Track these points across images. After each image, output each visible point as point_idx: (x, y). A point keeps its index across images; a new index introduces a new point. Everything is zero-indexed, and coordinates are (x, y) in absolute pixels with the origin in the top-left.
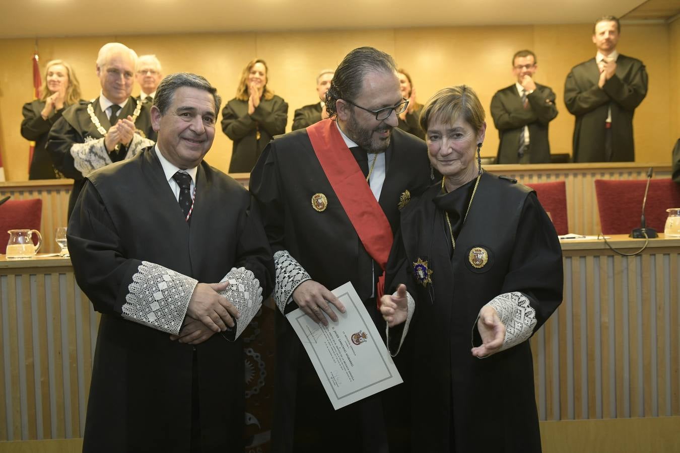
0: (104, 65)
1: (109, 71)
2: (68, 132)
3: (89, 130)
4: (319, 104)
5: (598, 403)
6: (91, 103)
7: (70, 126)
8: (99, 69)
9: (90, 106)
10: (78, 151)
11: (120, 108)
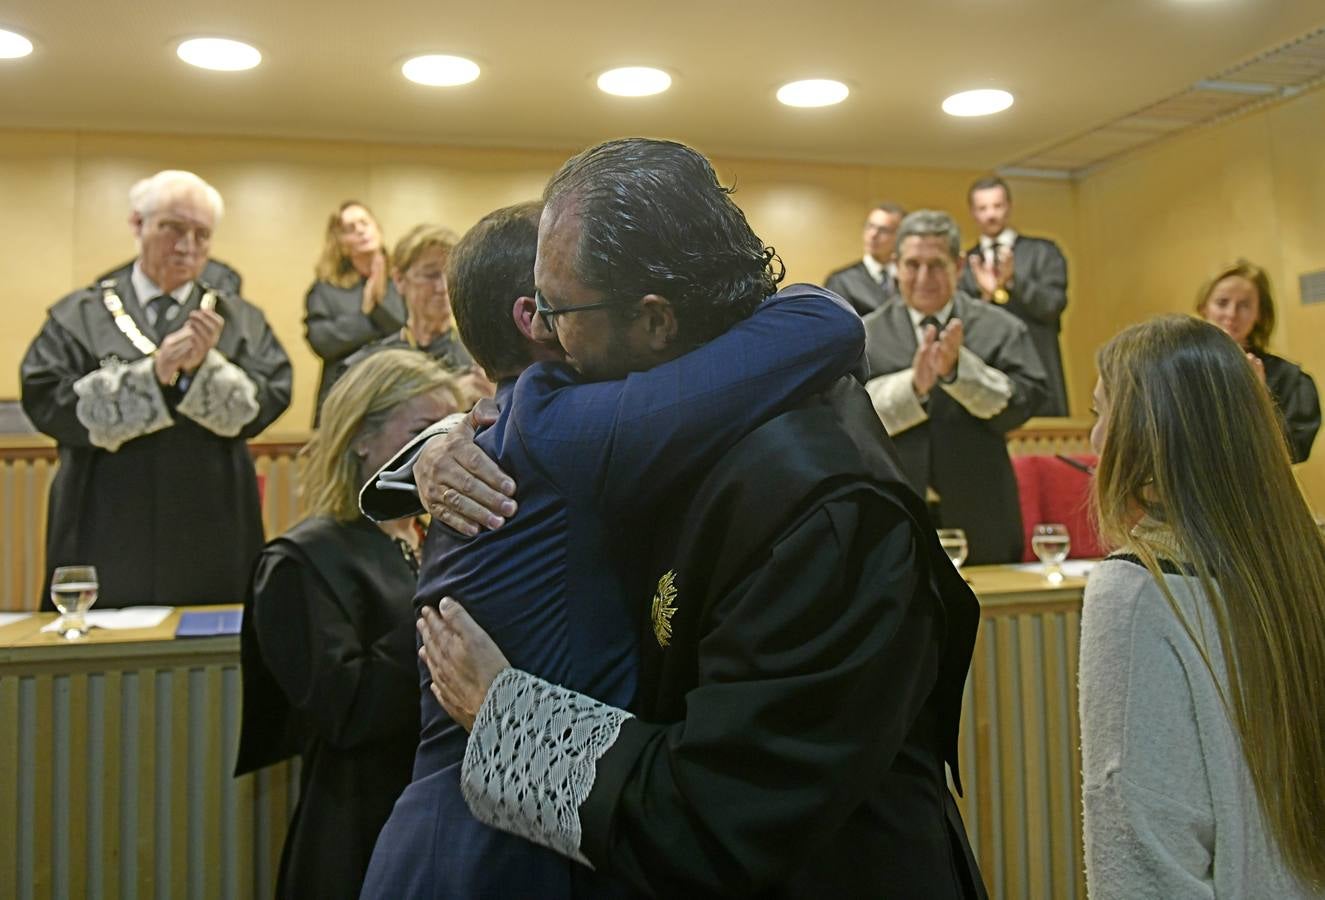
6: (109, 288)
8: (140, 222)
9: (110, 292)
11: (174, 303)
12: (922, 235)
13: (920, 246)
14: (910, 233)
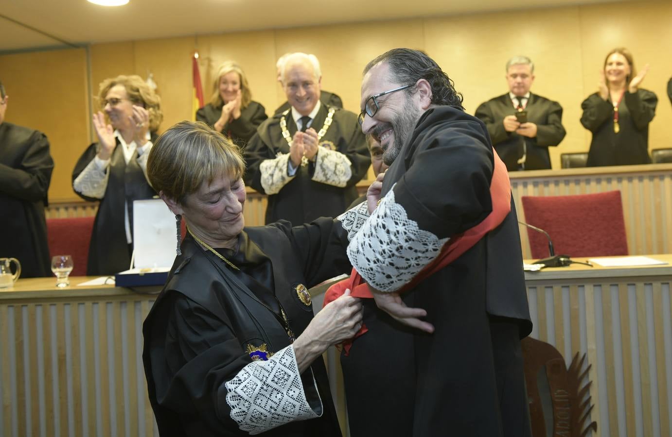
2: (261, 150)
3: (280, 145)
6: (284, 116)
7: (263, 142)
9: (283, 118)
10: (267, 166)
11: (310, 119)
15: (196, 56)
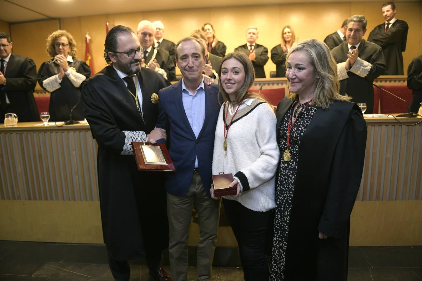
0: (140, 31)
1: (142, 34)
4: (246, 44)
5: (381, 194)
8: (138, 33)
11: (148, 52)
12: (354, 21)
13: (353, 25)
14: (351, 21)
15: (108, 24)
